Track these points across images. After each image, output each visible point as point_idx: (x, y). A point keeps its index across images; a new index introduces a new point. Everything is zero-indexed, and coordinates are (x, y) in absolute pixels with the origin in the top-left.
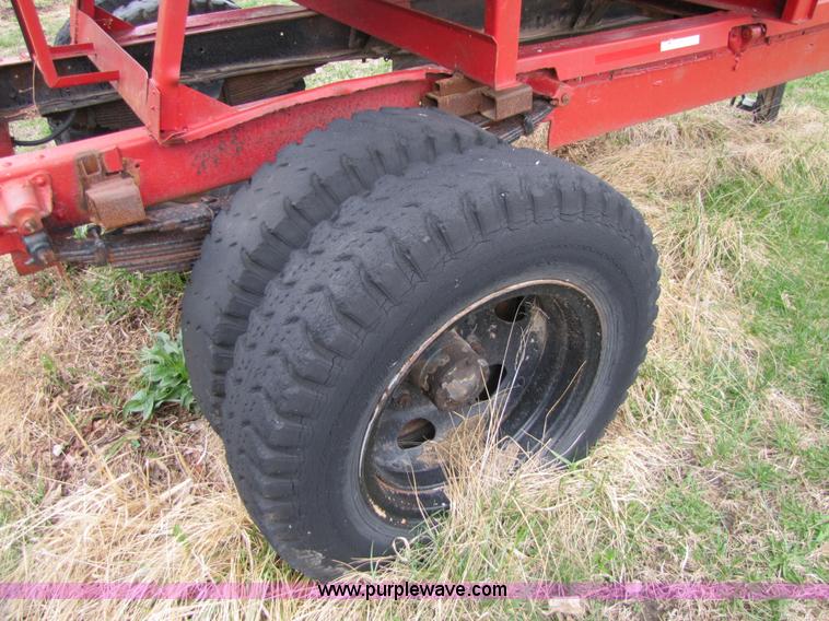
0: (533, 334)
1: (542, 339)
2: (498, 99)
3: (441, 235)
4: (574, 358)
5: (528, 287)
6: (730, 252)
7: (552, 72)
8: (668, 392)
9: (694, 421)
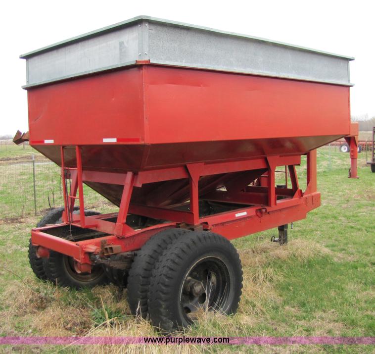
0: (213, 283)
1: (215, 283)
2: (195, 229)
3: (194, 242)
4: (224, 283)
5: (209, 258)
6: (271, 277)
7: (207, 223)
8: (254, 306)
9: (263, 313)
